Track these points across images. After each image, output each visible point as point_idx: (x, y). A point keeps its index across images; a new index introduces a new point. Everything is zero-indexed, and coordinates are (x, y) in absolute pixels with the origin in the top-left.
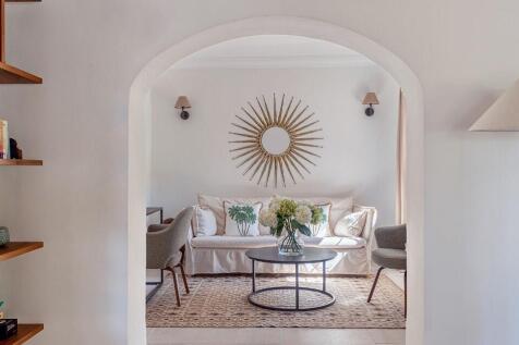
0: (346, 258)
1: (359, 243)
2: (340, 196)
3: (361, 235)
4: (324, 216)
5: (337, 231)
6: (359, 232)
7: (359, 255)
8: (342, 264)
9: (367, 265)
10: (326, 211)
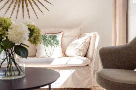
0: (73, 75)
1: (84, 61)
2: (70, 27)
3: (85, 56)
4: (58, 42)
5: (68, 53)
6: (84, 53)
7: (84, 72)
8: (70, 80)
9: (91, 80)
10: (59, 37)
